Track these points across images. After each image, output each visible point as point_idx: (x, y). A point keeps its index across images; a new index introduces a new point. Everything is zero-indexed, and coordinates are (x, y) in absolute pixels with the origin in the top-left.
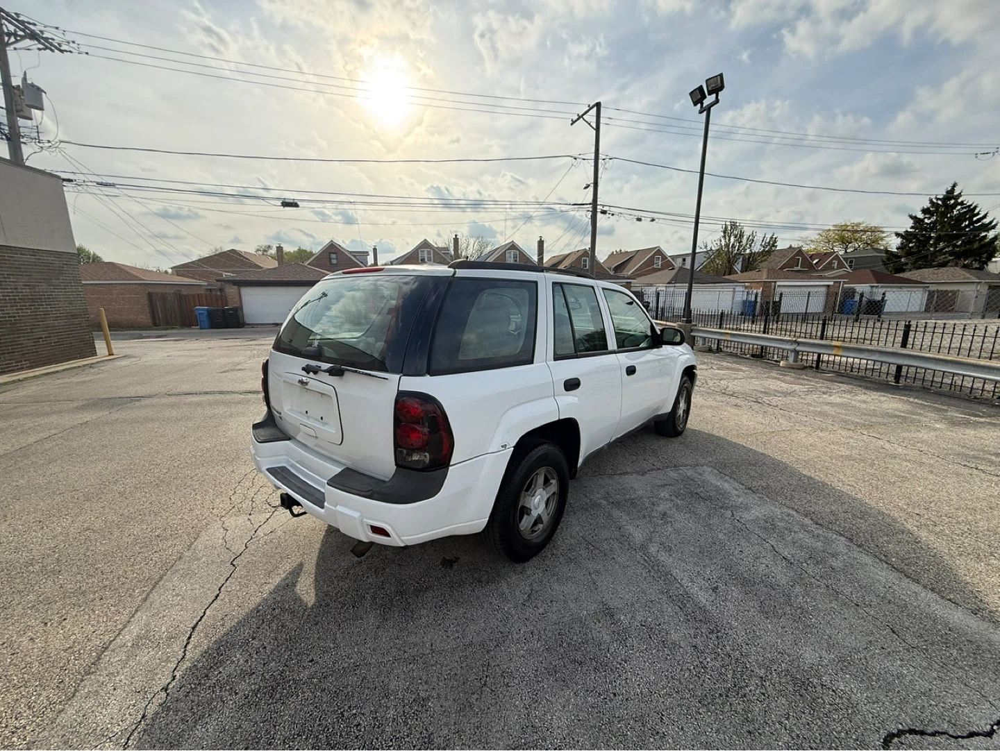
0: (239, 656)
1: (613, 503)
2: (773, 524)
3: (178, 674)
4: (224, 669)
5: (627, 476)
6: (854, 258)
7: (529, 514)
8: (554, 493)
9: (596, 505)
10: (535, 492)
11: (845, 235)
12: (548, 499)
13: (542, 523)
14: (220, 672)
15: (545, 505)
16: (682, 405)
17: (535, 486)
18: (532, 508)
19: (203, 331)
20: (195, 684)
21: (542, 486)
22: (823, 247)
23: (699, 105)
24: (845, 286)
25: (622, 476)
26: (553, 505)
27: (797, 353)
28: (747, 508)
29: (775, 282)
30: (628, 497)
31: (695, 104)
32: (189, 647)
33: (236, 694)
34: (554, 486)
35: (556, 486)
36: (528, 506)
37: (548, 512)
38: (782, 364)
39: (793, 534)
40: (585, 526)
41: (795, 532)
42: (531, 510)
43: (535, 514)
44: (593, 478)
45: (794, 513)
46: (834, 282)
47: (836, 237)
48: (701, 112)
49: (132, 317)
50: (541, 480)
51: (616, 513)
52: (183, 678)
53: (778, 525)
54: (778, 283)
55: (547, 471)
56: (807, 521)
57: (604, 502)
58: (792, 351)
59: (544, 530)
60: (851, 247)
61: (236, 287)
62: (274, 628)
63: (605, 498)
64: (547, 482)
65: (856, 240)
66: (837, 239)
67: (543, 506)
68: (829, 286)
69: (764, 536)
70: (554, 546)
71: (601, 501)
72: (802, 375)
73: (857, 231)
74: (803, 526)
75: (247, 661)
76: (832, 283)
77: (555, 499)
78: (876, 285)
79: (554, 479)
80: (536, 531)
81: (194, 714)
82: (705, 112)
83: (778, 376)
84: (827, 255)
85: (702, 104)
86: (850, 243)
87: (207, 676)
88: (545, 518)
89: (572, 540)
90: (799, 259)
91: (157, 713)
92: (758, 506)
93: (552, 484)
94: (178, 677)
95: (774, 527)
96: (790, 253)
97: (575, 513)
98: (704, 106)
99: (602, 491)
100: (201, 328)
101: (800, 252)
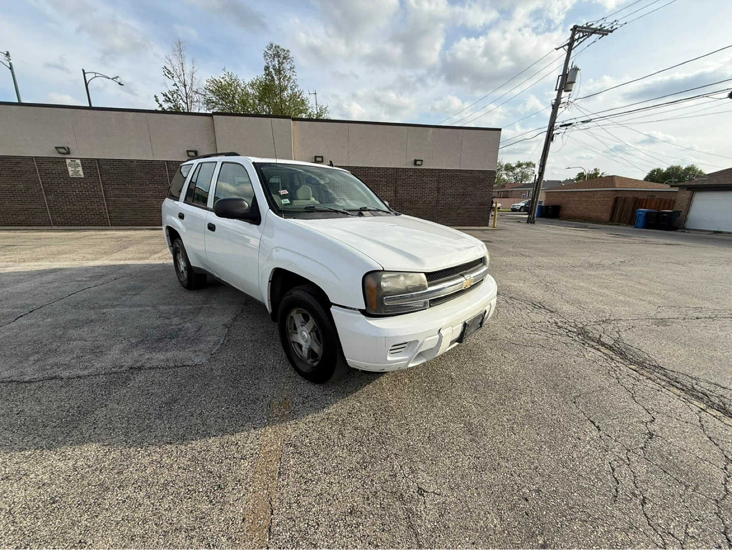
2: (94, 353)
19: (637, 229)
28: (125, 351)
39: (75, 356)
41: (74, 358)
45: (81, 373)
49: (599, 214)
53: (90, 355)
56: (66, 374)
61: (689, 192)
69: (96, 343)
74: (68, 366)
92: (117, 359)
95: (93, 352)
100: (636, 227)
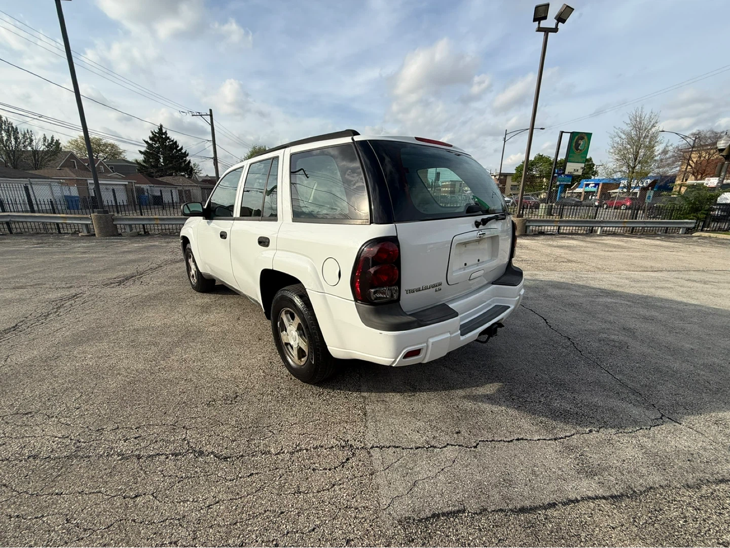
0: (556, 404)
3: (587, 430)
4: (567, 408)
14: (570, 408)
20: (585, 417)
32: (568, 434)
33: (574, 397)
52: (587, 426)
62: (527, 394)
68: (126, 185)
75: (556, 399)
76: (127, 183)
78: (152, 185)
81: (597, 409)
87: (577, 413)
91: (611, 427)
94: (589, 429)
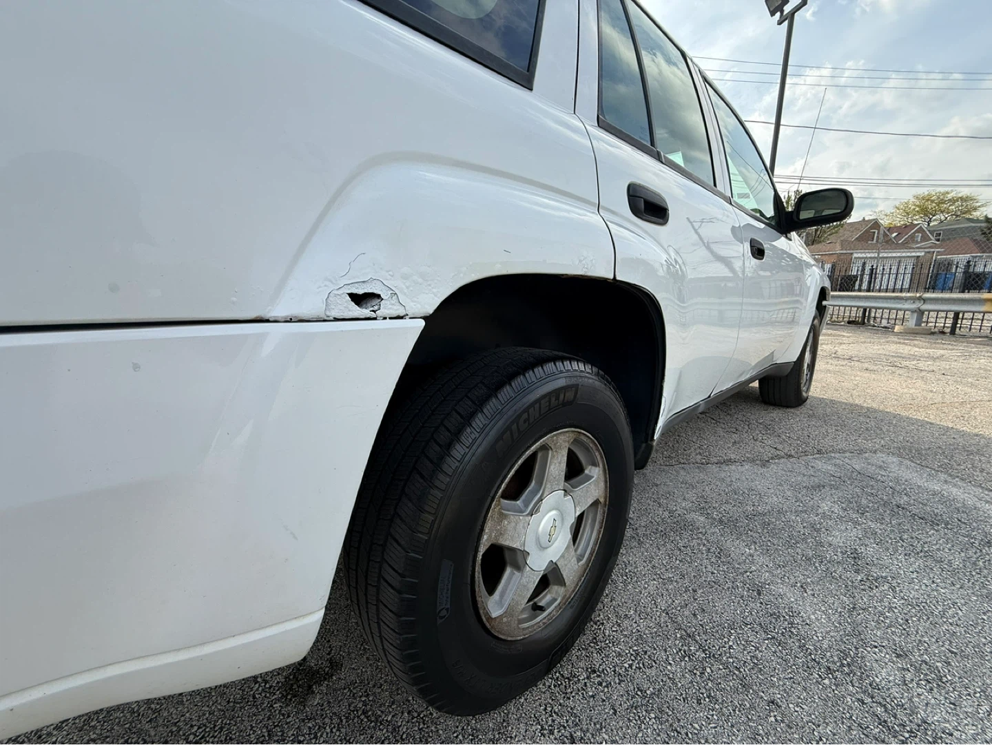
1: (721, 521)
5: (733, 467)
6: (943, 230)
7: (518, 567)
8: (596, 503)
9: (684, 526)
10: (541, 500)
11: (927, 207)
12: (580, 519)
13: (561, 581)
15: (569, 536)
16: (808, 356)
17: (540, 483)
18: (530, 547)
21: (562, 483)
22: (900, 221)
23: (778, 14)
24: (939, 257)
25: (724, 466)
26: (591, 535)
27: (921, 313)
29: (852, 254)
30: (750, 509)
31: (773, 14)
34: (595, 484)
35: (602, 484)
36: (516, 545)
37: (579, 551)
38: (897, 329)
40: (670, 580)
42: (525, 554)
43: (538, 563)
44: (667, 468)
46: (926, 252)
47: (917, 209)
48: (780, 23)
50: (556, 466)
51: (738, 548)
54: (855, 255)
55: (576, 441)
57: (702, 519)
58: (913, 311)
59: (566, 603)
60: (935, 220)
63: (702, 510)
64: (574, 470)
65: (942, 212)
66: (918, 211)
67: (563, 539)
68: (918, 257)
70: (595, 640)
71: (693, 515)
72: (937, 339)
73: (943, 202)
76: (922, 254)
77: (599, 517)
79: (595, 464)
80: (542, 609)
82: (786, 23)
83: (902, 341)
84: (907, 227)
85: (782, 12)
86: (934, 216)
88: (572, 571)
89: (643, 624)
90: (874, 232)
93: (590, 478)
96: (864, 226)
97: (640, 543)
98: (785, 13)
99: (691, 495)
101: (876, 224)
